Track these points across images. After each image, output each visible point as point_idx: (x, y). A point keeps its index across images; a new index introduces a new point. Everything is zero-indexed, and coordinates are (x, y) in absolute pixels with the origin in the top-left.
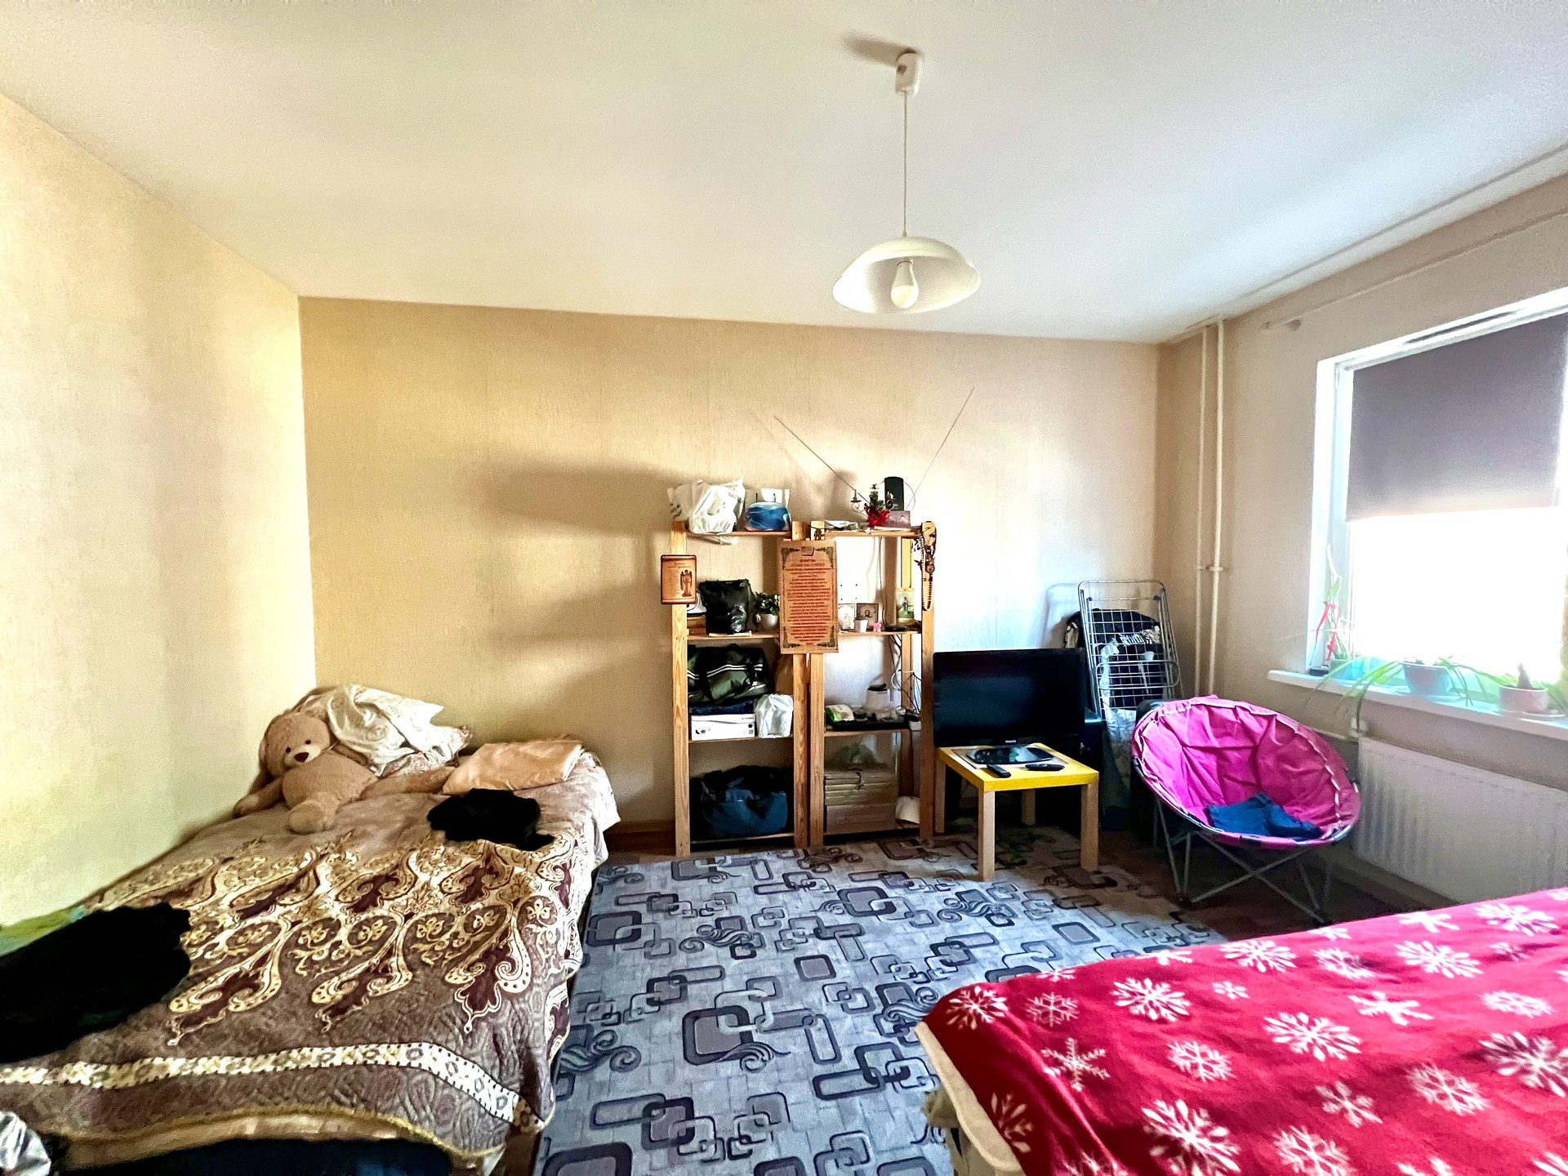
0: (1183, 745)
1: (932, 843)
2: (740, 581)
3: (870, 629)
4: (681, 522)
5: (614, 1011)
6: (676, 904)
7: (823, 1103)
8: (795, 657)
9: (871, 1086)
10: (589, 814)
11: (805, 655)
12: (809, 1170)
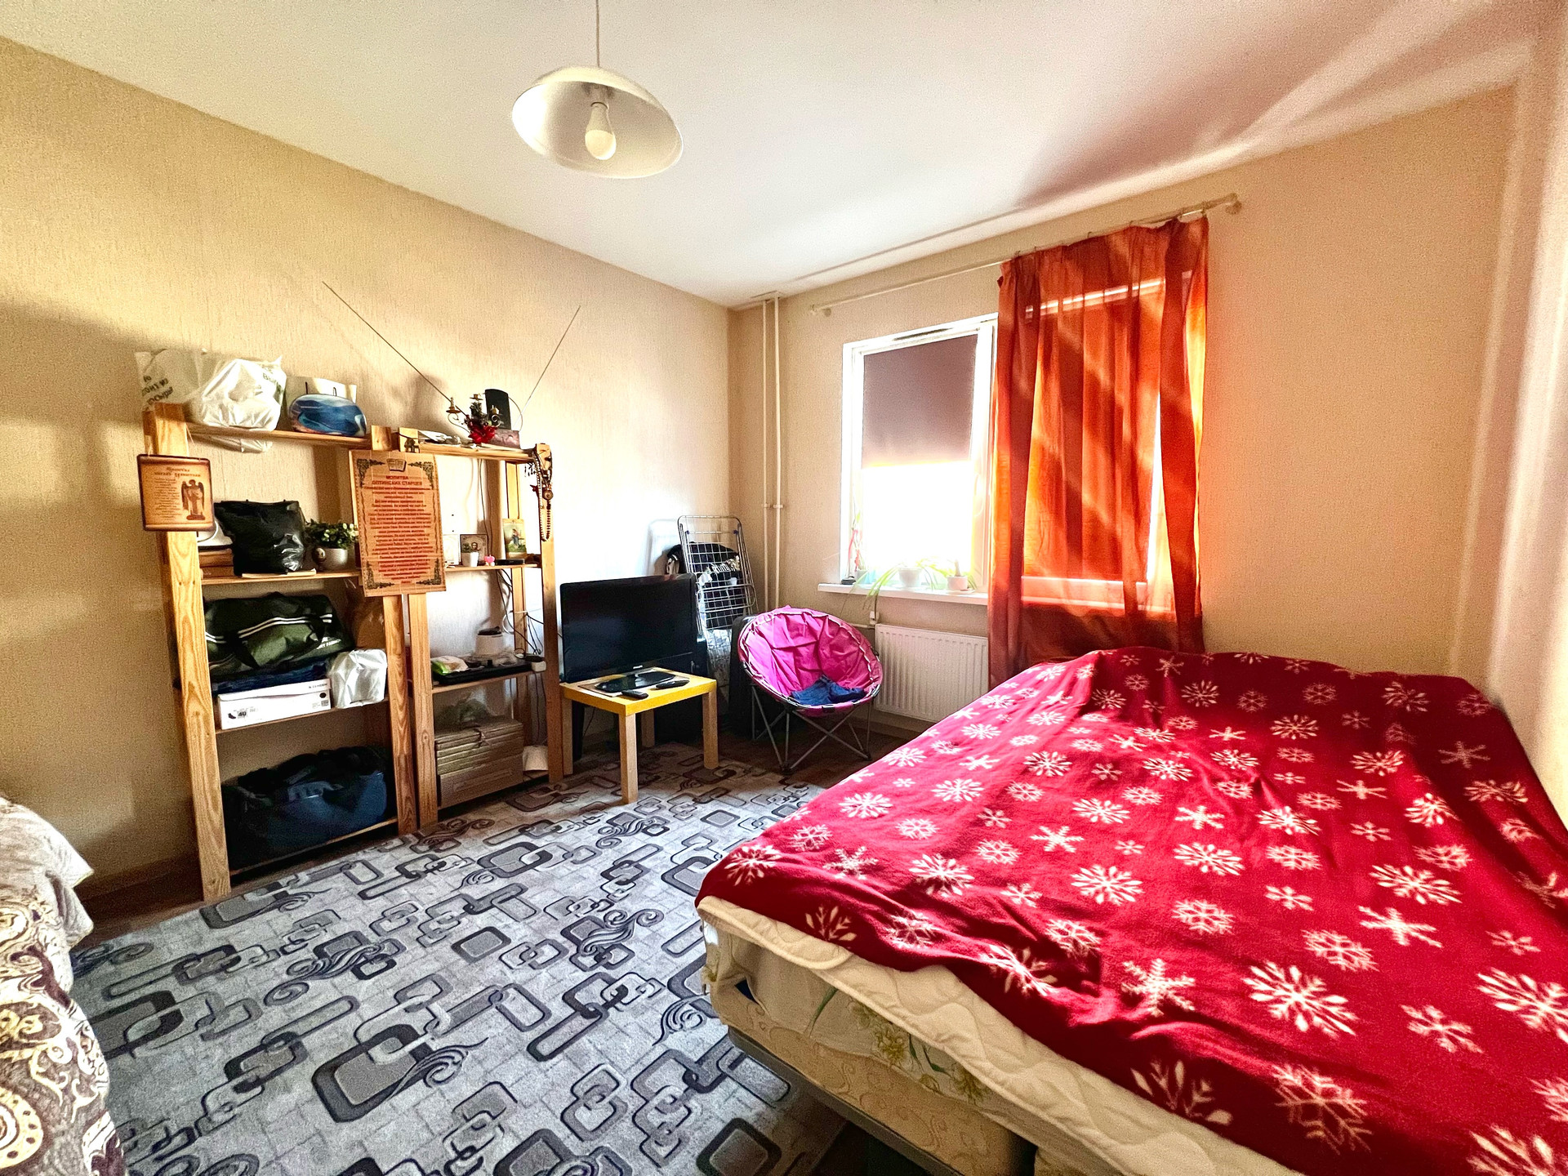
0: (772, 648)
1: (565, 786)
2: (285, 504)
3: (481, 563)
5: (174, 1131)
6: (234, 956)
7: (550, 1063)
8: (385, 600)
9: (593, 1020)
10: (38, 871)
11: (399, 597)
12: (561, 1132)
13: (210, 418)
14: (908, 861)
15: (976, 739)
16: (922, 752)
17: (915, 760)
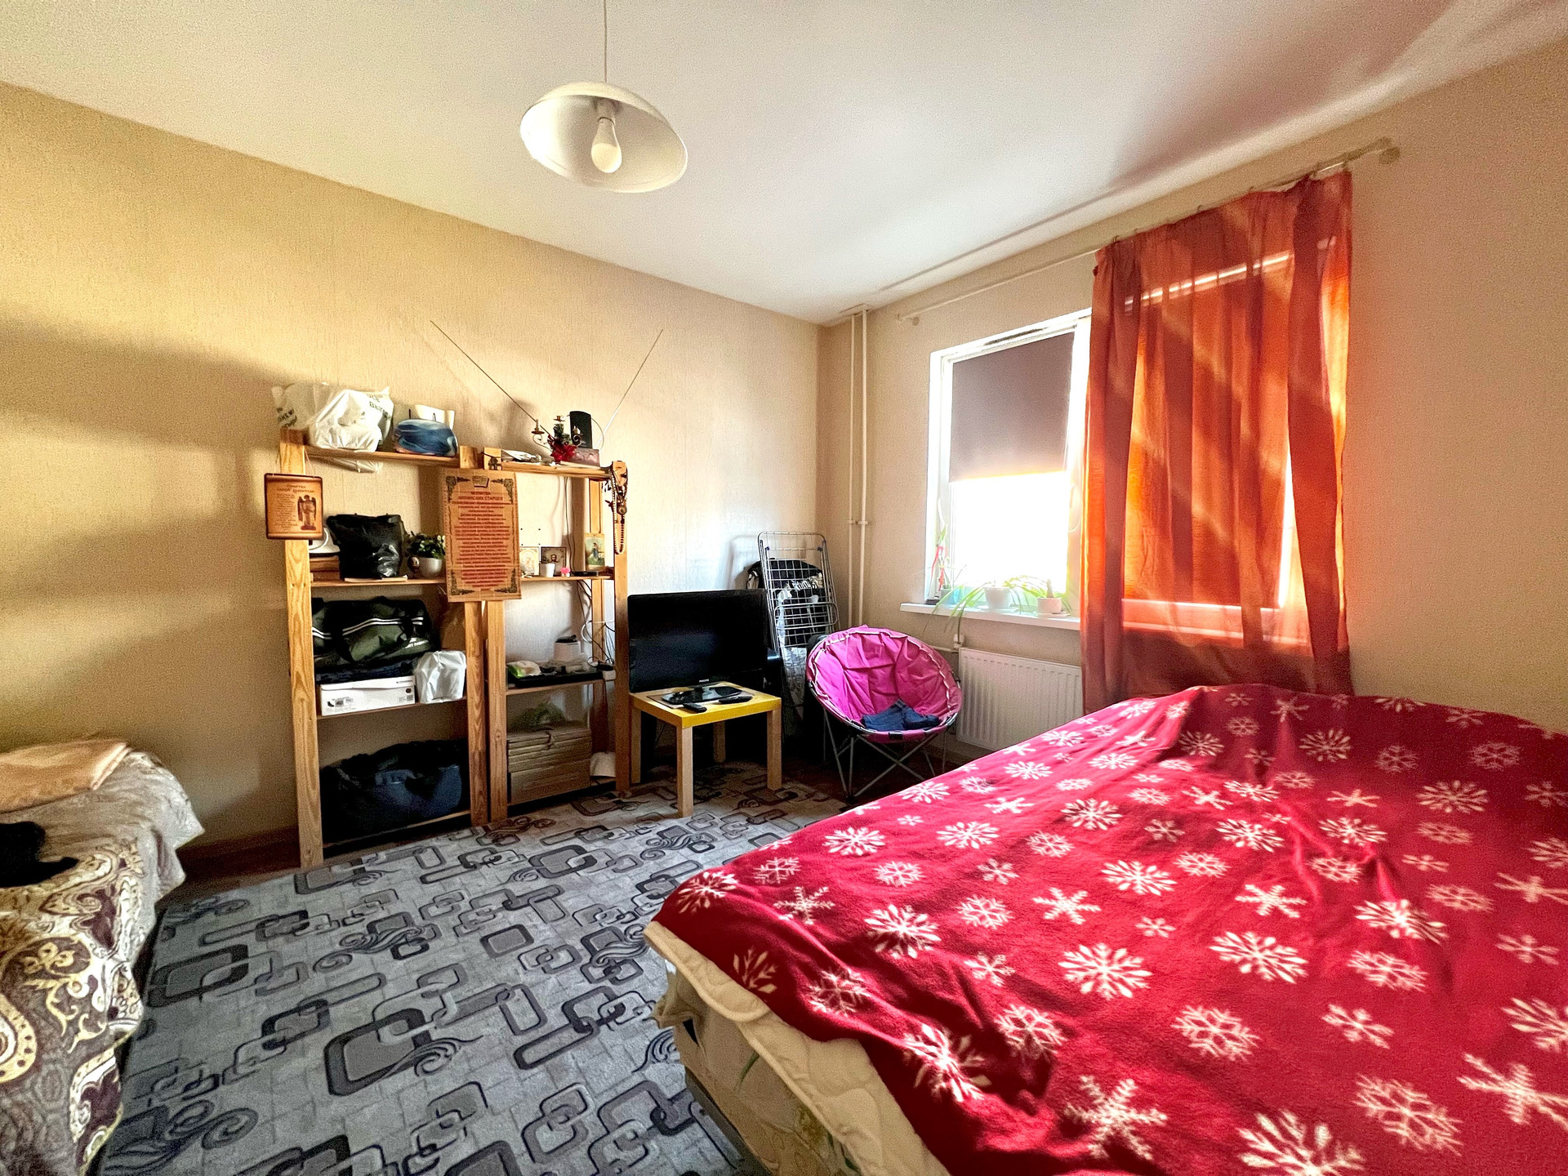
0: (845, 668)
1: (629, 794)
2: (387, 517)
3: (558, 574)
4: (295, 432)
5: (207, 1073)
6: (305, 921)
7: (529, 1073)
8: (466, 605)
9: (583, 1035)
10: (145, 825)
11: (479, 603)
12: (517, 1147)
13: (322, 442)
14: (868, 910)
15: (1019, 778)
16: (947, 788)
17: (934, 796)
